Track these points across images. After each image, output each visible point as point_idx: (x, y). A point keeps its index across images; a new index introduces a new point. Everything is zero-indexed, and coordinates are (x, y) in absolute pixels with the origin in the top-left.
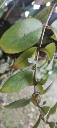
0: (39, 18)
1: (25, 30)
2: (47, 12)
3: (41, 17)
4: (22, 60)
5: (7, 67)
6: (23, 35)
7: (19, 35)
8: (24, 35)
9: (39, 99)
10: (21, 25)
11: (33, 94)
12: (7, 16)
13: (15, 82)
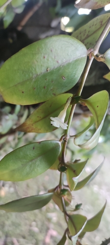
0: (84, 35)
1: (48, 60)
2: (101, 25)
3: (87, 33)
4: (42, 116)
5: (15, 122)
6: (43, 70)
7: (35, 69)
8: (46, 70)
9: (66, 200)
10: (40, 49)
11: (57, 187)
12: (24, 23)
13: (21, 161)
